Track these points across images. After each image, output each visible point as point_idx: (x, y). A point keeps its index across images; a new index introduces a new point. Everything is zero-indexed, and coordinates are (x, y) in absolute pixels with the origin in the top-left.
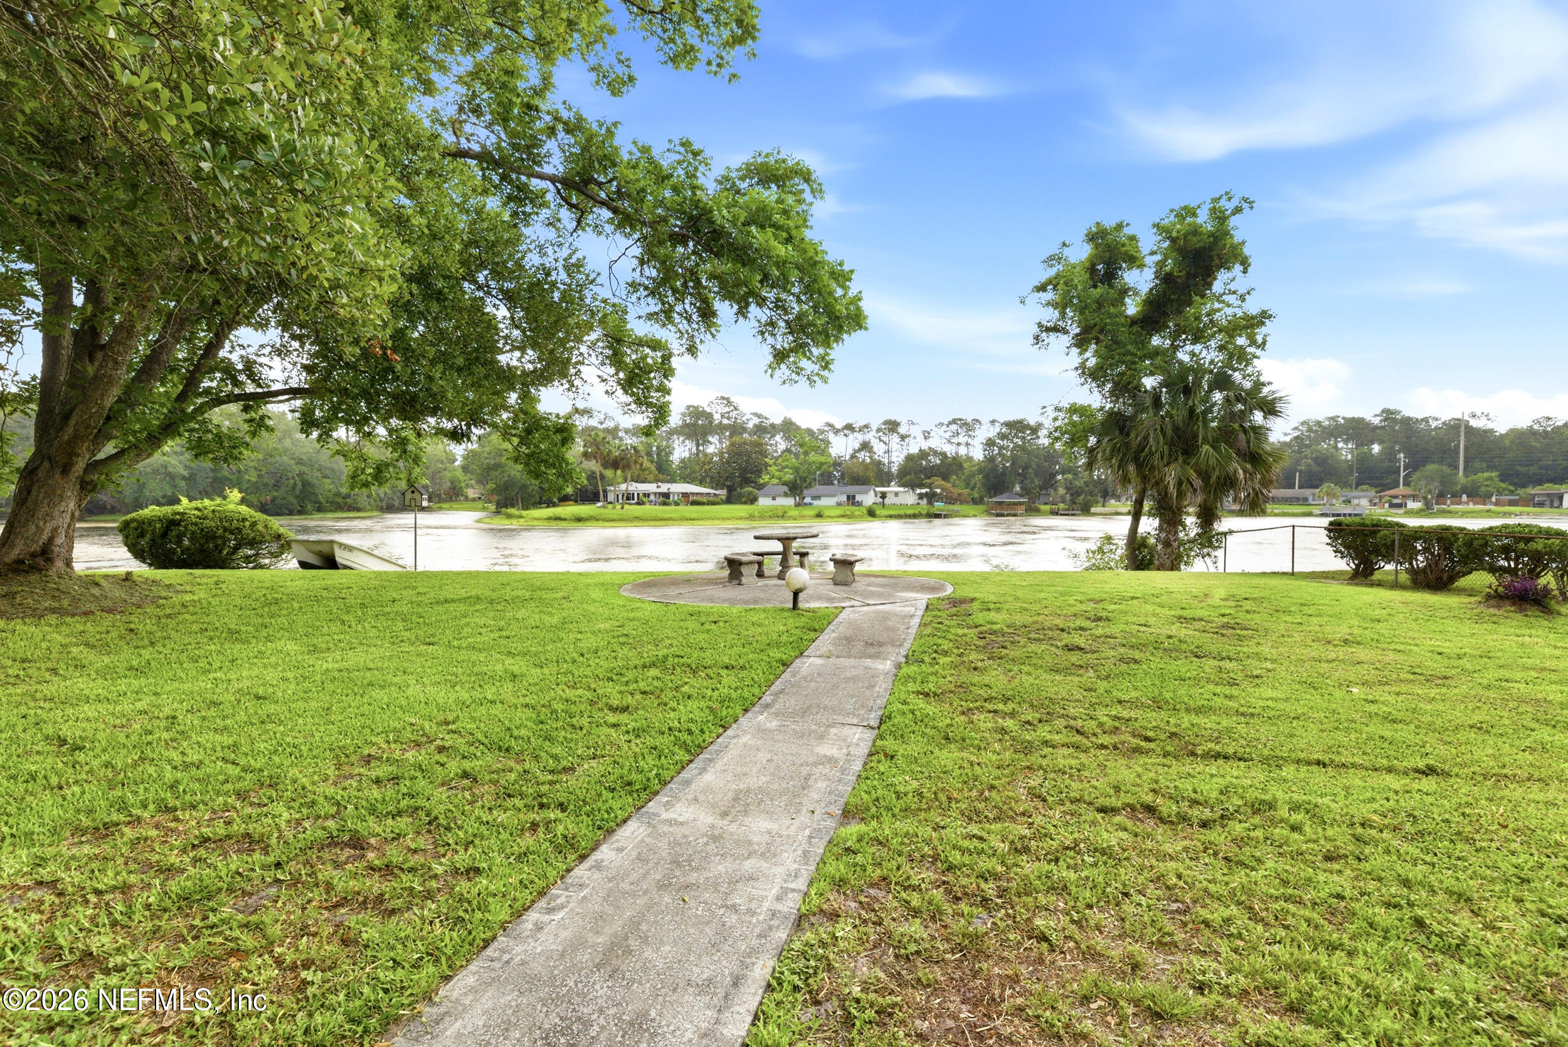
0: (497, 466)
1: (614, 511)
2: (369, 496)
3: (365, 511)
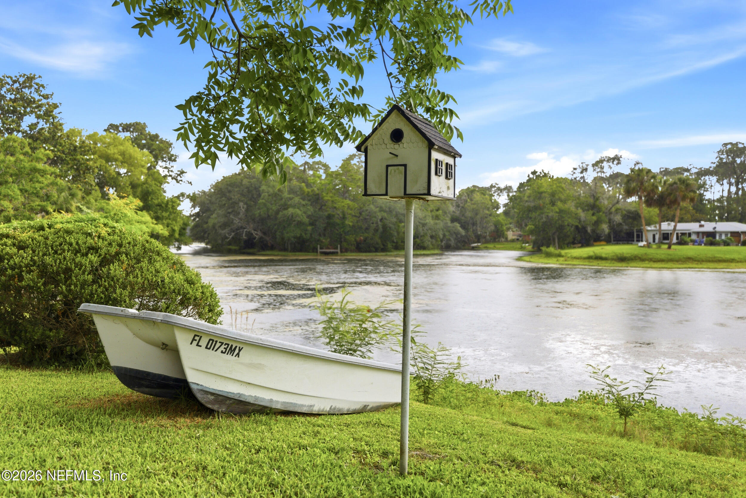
0: (536, 208)
1: (659, 251)
2: (432, 237)
3: (429, 249)
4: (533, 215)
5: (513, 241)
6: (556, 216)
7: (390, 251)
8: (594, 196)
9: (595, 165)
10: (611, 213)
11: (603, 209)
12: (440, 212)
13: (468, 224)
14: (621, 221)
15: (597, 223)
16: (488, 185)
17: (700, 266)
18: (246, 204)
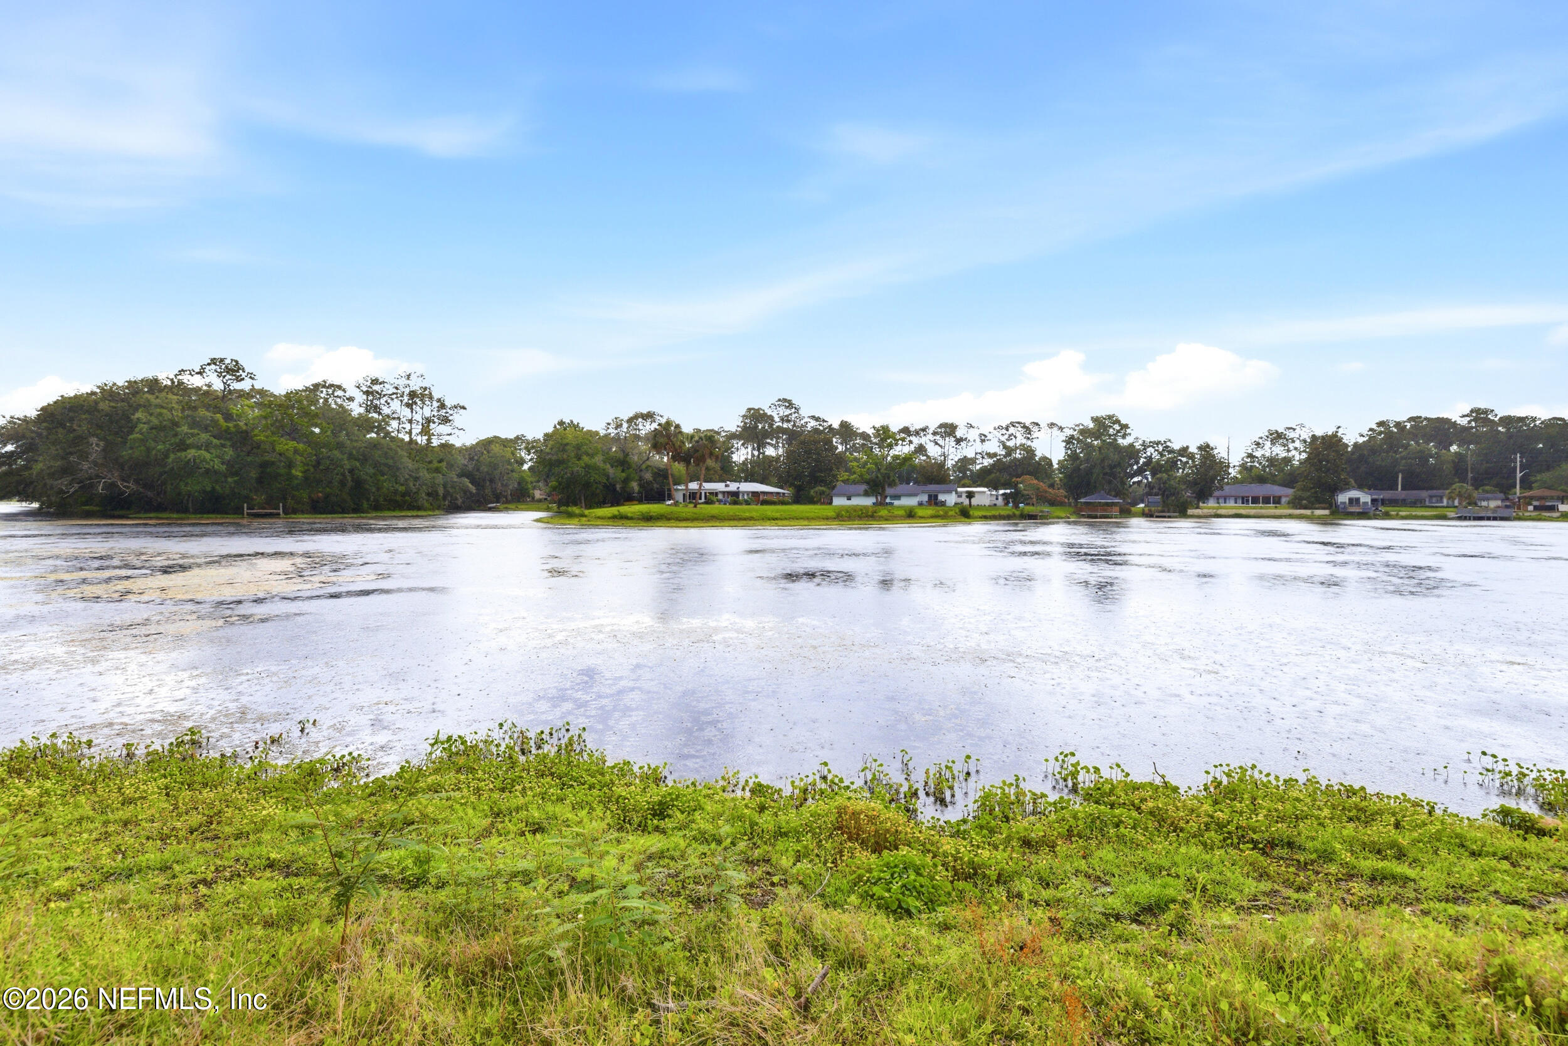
0: (560, 462)
1: (686, 510)
2: (429, 494)
3: (425, 510)
4: (556, 470)
5: (540, 501)
6: (582, 472)
7: (368, 512)
8: (624, 452)
9: (630, 421)
10: (641, 470)
11: (634, 466)
12: (444, 464)
13: (484, 480)
14: (651, 479)
15: (626, 481)
16: (512, 436)
17: (722, 524)
18: (104, 439)
